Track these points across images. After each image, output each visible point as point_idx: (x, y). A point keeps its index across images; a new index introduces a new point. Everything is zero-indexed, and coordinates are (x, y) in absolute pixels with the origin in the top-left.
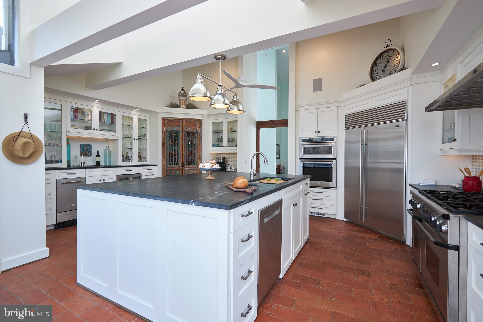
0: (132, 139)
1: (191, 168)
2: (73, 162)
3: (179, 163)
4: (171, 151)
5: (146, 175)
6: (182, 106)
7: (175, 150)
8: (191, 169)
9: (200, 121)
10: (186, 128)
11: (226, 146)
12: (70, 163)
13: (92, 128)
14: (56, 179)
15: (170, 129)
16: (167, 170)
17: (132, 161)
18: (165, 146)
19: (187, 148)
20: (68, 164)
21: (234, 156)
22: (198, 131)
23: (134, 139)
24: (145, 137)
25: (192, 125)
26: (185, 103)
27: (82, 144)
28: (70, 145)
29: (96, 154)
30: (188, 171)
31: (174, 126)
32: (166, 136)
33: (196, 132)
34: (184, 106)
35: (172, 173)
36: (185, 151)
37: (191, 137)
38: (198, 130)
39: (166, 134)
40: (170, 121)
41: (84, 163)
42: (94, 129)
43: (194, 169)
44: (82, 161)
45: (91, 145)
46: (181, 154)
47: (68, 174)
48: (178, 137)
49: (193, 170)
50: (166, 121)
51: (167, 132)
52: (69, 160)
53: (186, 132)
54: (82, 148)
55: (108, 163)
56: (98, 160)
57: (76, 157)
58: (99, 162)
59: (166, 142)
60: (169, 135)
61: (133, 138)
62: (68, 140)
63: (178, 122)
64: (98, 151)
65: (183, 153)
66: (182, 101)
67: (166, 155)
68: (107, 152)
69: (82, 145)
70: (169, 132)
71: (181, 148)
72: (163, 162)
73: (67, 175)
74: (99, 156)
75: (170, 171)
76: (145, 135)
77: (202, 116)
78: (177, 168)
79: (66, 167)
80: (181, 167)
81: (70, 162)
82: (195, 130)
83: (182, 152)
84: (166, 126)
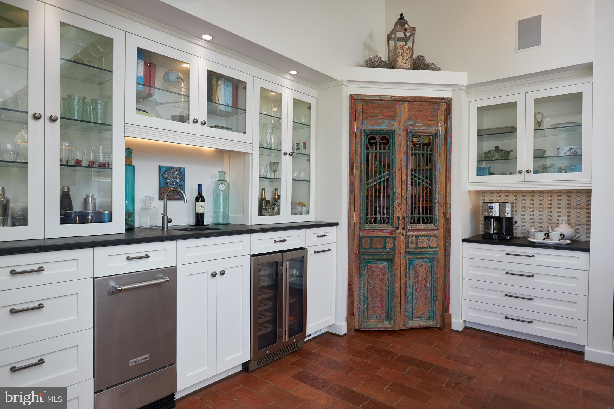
0: (280, 155)
1: (423, 233)
2: (140, 217)
3: (392, 219)
4: (372, 187)
5: (315, 252)
6: (400, 61)
7: (381, 182)
8: (423, 236)
9: (447, 103)
10: (412, 123)
11: (528, 172)
12: (133, 221)
13: (191, 118)
14: (94, 279)
15: (370, 127)
16: (361, 238)
17: (278, 213)
18: (357, 172)
19: (413, 177)
20: (128, 222)
21: (533, 200)
22: (440, 131)
23: (285, 154)
24: (305, 148)
25: (425, 115)
26: (409, 55)
27: (163, 167)
28: (134, 167)
29: (196, 194)
30: (417, 241)
31: (381, 117)
32: (359, 147)
33: (436, 134)
34: (406, 64)
35: (374, 246)
36: (407, 186)
37: (421, 148)
38: (441, 129)
39: (358, 140)
40: (370, 105)
41: (170, 221)
42: (195, 122)
43: (431, 236)
44: (164, 215)
45: (184, 169)
46: (397, 195)
47: (128, 259)
48: (389, 148)
49: (426, 238)
50: (360, 106)
51: (363, 134)
52: (130, 210)
53: (411, 135)
54: (163, 176)
55: (223, 218)
56: (200, 210)
57: (148, 202)
58: (202, 215)
59: (359, 161)
60: (367, 142)
61: (283, 151)
62: (129, 151)
63: (391, 108)
64: (200, 186)
65: (403, 191)
66: (401, 51)
67: (359, 196)
68: (222, 187)
69: (164, 169)
70: (368, 135)
71: (397, 178)
72: (351, 217)
73: (126, 263)
74: (203, 200)
75: (369, 240)
76: (305, 144)
77: (451, 89)
78: (386, 233)
79: (124, 232)
80: (398, 228)
81: (134, 217)
82: (434, 128)
83: (400, 189)
84: (361, 118)
